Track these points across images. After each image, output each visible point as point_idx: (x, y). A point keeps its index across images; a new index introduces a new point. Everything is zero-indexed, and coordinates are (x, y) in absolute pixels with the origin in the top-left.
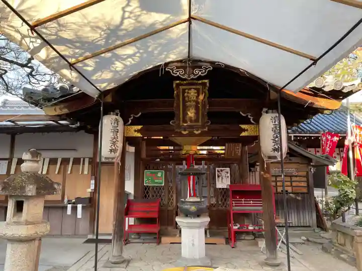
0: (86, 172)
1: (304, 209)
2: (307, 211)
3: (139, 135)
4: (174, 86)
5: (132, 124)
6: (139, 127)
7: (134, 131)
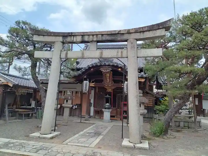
0: (79, 96)
1: (151, 112)
2: (152, 113)
3: (94, 86)
4: (103, 73)
5: (92, 82)
6: (94, 84)
7: (92, 85)
